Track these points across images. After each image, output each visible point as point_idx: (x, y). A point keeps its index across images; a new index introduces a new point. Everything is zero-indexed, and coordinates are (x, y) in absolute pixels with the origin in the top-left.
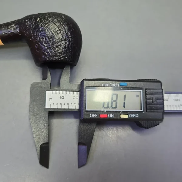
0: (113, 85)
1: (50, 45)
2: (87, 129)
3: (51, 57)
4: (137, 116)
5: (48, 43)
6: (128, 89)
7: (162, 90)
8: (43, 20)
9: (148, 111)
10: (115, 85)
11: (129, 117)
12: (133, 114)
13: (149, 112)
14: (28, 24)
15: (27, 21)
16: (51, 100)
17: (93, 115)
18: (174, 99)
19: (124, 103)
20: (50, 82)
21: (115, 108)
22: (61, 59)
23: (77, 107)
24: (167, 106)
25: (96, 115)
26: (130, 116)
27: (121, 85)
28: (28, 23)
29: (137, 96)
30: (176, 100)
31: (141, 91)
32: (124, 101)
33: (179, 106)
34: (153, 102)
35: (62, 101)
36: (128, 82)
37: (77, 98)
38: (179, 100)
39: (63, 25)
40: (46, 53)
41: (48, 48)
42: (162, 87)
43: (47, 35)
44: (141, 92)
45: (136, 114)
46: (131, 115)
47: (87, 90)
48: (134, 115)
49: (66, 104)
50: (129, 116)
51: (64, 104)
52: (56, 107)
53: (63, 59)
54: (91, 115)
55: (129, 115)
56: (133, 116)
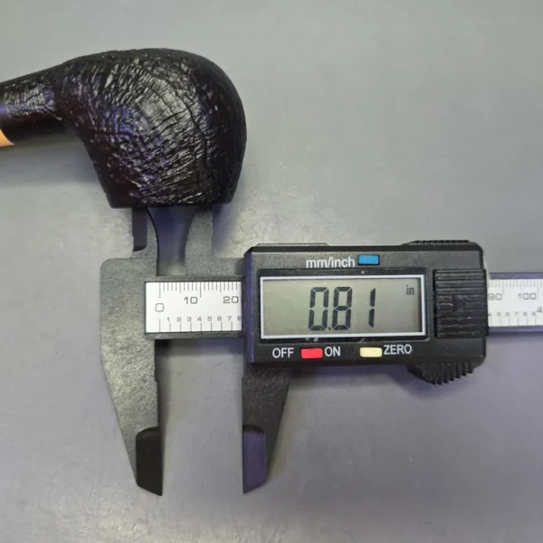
0: (338, 264)
1: (147, 163)
2: (265, 387)
3: (154, 195)
4: (408, 349)
5: (142, 157)
6: (382, 272)
7: (485, 271)
8: (123, 84)
9: (439, 335)
10: (345, 263)
11: (385, 353)
12: (396, 344)
13: (442, 337)
14: (80, 93)
15: (77, 83)
16: (161, 308)
17: (282, 353)
18: (520, 294)
19: (372, 312)
20: (156, 256)
21: (343, 328)
22: (185, 200)
23: (236, 326)
24: (499, 314)
25: (289, 352)
26: (389, 351)
27: (361, 262)
28: (80, 87)
29: (410, 291)
30: (526, 296)
31: (422, 277)
32: (371, 308)
33: (534, 314)
34: (455, 308)
35: (191, 310)
36: (381, 253)
37: (235, 300)
38: (533, 296)
39: (186, 99)
40: (139, 186)
41: (145, 171)
42: (485, 263)
43: (137, 131)
44: (419, 279)
45: (404, 344)
46: (392, 349)
47: (262, 278)
48: (398, 349)
49: (204, 320)
50: (383, 351)
51: (200, 319)
52: (175, 329)
53: (189, 200)
54: (277, 353)
55: (384, 349)
56: (396, 351)
